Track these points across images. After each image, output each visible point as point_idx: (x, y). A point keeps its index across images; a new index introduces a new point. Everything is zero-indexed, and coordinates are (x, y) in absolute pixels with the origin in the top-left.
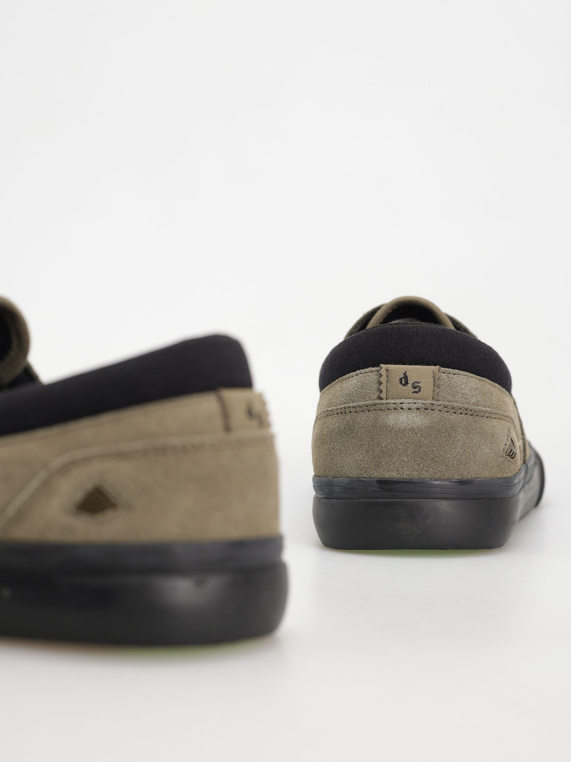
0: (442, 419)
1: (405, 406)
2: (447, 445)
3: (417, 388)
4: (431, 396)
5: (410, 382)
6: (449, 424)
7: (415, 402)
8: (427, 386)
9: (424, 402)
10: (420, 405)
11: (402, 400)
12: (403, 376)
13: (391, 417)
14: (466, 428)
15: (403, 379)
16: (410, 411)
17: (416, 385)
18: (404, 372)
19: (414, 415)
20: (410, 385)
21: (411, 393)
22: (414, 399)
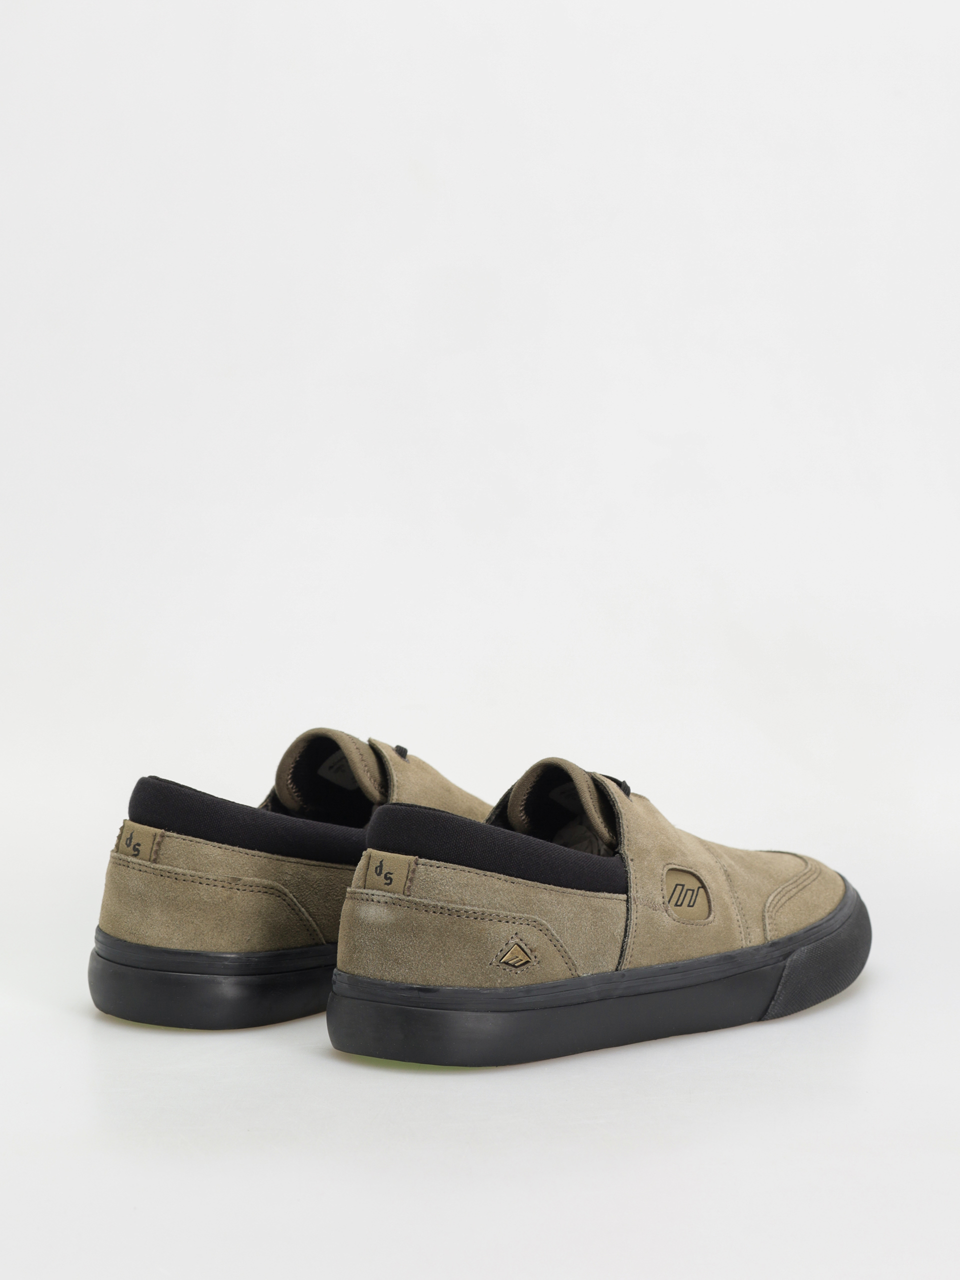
0: (408, 917)
1: (375, 898)
2: (411, 947)
3: (389, 879)
4: (401, 890)
5: (384, 872)
6: (416, 924)
7: (384, 895)
8: (399, 879)
9: (391, 895)
10: (388, 900)
11: (374, 892)
12: (379, 865)
13: (364, 908)
14: (438, 929)
15: (378, 868)
16: (379, 904)
17: (389, 876)
18: (381, 860)
19: (382, 909)
20: (383, 875)
21: (383, 885)
22: (385, 891)
